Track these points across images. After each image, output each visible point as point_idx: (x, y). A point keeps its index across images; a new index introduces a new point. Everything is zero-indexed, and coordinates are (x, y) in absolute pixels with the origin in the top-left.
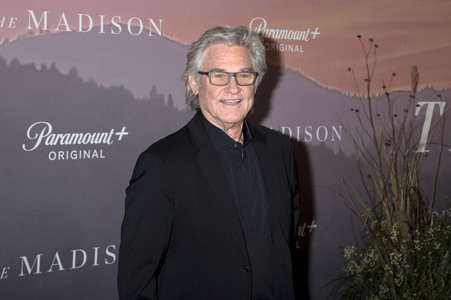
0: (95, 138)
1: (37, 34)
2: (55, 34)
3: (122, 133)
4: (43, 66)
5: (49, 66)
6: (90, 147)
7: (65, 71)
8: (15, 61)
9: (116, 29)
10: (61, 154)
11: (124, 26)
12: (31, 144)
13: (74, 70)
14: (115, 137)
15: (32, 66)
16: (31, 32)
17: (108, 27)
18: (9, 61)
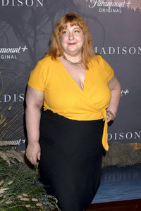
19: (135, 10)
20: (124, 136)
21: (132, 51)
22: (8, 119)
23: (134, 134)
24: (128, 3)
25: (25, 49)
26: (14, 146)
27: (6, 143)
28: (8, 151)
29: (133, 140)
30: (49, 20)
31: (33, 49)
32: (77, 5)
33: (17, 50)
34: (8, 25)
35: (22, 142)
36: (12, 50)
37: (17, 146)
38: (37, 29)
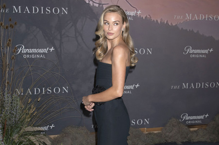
0: (203, 51)
1: (188, 20)
2: (193, 21)
3: (211, 50)
4: (190, 30)
5: (191, 30)
6: (202, 54)
7: (195, 32)
8: (182, 29)
9: (211, 19)
10: (194, 56)
11: (213, 18)
12: (186, 52)
13: (198, 31)
14: (209, 51)
15: (186, 30)
16: (187, 20)
17: (208, 18)
18: (180, 29)
19: (144, 18)
20: (136, 122)
21: (142, 51)
22: (38, 109)
23: (144, 121)
24: (139, 12)
25: (52, 49)
26: (43, 131)
27: (36, 129)
28: (37, 136)
29: (143, 126)
30: (72, 25)
31: (59, 50)
32: (96, 13)
33: (45, 51)
34: (38, 29)
35: (49, 128)
36: (41, 51)
37: (45, 131)
38: (63, 33)
